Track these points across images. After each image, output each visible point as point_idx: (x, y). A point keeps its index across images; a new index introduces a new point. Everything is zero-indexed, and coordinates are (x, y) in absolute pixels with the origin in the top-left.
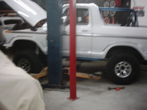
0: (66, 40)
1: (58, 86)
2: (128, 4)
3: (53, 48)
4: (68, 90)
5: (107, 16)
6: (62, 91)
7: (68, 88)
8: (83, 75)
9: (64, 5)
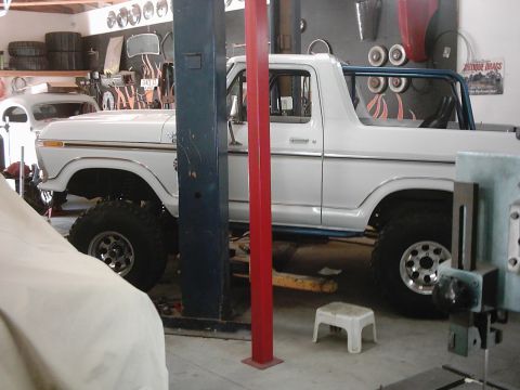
0: (239, 171)
1: (216, 323)
2: (446, 54)
3: (198, 196)
4: (247, 335)
5: (380, 93)
6: (227, 339)
7: (248, 327)
8: (296, 280)
9: (232, 60)
